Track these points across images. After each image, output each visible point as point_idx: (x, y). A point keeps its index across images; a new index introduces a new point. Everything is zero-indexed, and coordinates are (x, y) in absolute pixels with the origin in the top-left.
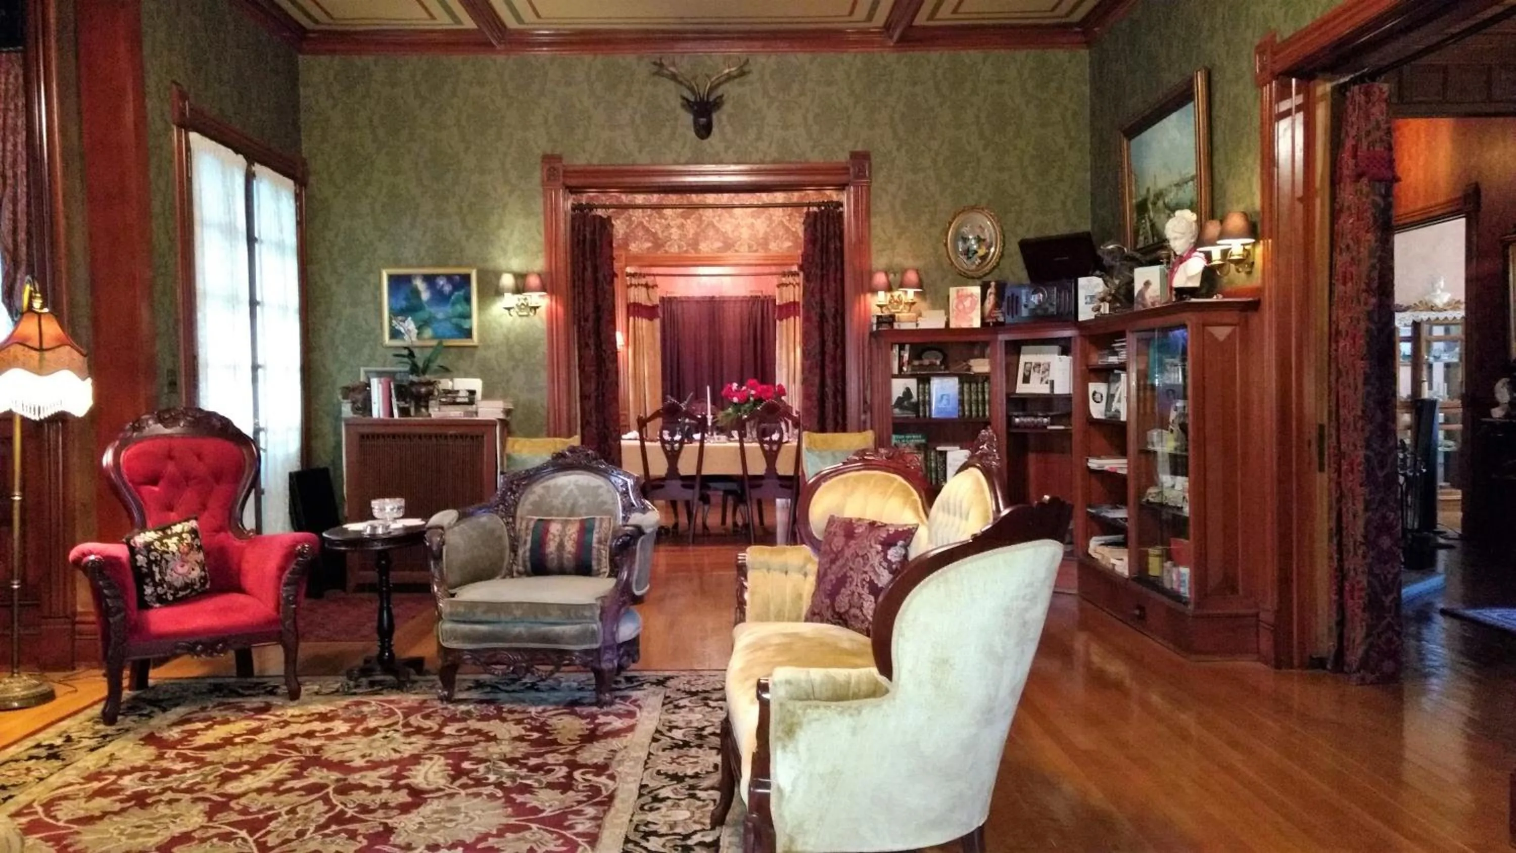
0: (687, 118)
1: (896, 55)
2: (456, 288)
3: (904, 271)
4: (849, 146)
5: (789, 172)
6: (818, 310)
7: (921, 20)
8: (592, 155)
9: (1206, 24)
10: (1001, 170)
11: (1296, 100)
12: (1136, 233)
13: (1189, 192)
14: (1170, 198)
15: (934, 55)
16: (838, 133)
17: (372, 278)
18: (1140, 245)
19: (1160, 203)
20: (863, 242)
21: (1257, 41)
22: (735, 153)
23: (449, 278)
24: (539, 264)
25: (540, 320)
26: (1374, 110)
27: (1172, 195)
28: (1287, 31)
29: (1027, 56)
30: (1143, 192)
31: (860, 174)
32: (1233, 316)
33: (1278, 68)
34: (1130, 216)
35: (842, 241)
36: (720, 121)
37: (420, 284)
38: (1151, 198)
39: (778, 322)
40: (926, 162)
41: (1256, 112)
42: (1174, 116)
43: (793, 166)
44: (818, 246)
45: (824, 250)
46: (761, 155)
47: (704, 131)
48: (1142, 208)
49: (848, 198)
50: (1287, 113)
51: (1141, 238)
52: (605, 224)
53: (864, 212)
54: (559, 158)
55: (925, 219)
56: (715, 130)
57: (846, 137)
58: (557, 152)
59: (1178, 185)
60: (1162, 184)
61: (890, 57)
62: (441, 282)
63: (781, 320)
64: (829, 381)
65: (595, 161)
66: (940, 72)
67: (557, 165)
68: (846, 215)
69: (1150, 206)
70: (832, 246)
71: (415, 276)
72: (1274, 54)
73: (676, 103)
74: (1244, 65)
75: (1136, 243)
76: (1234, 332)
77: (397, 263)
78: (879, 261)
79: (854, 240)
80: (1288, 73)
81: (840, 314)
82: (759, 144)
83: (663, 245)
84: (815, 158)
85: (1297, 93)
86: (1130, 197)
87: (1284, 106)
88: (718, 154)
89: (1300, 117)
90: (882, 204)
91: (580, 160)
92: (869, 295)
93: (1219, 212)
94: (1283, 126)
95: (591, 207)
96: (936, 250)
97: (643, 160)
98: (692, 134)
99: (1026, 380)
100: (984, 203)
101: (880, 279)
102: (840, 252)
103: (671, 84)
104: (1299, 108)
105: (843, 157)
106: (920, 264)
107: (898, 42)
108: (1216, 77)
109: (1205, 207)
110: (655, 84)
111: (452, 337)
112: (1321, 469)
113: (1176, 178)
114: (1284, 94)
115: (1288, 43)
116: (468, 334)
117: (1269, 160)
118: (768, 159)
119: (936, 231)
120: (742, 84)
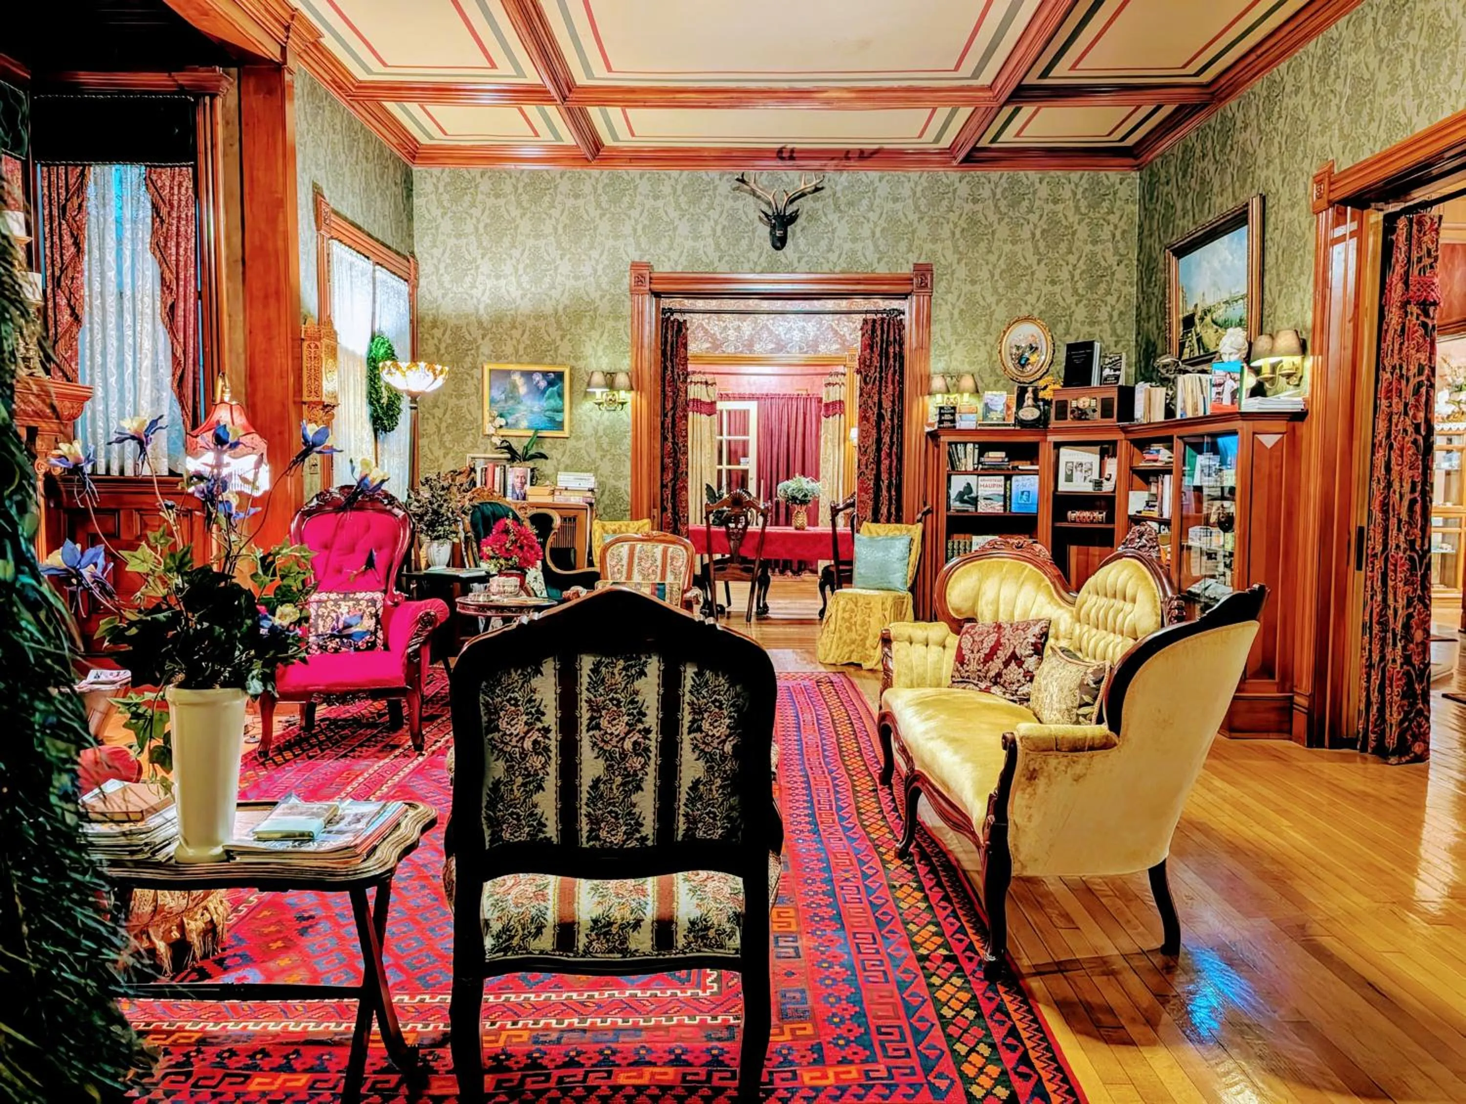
0: (764, 231)
1: (959, 174)
2: (551, 384)
3: (959, 376)
4: (913, 258)
5: (858, 282)
6: (876, 410)
7: (984, 143)
8: (676, 263)
9: (1261, 154)
10: (1053, 283)
11: (1351, 226)
12: (1182, 346)
13: (1239, 310)
14: (1220, 314)
15: (994, 175)
16: (903, 246)
17: (476, 373)
18: (1186, 356)
19: (1208, 319)
20: (923, 347)
21: (1315, 172)
22: (807, 263)
23: (545, 374)
24: (626, 363)
25: (626, 415)
26: (1425, 239)
27: (1220, 312)
28: (1345, 163)
29: (1081, 178)
30: (1190, 309)
31: (923, 285)
32: (1281, 425)
33: (1336, 196)
34: (1177, 331)
35: (901, 345)
36: (794, 233)
37: (517, 379)
38: (1199, 314)
39: (823, 419)
40: (984, 274)
41: (1311, 237)
42: (1226, 238)
43: (861, 276)
44: (877, 350)
45: (884, 354)
46: (831, 265)
47: (779, 243)
48: (1189, 322)
49: (911, 307)
50: (1342, 239)
51: (1187, 350)
52: (681, 326)
53: (925, 321)
54: (649, 266)
55: (982, 326)
56: (789, 241)
57: (910, 250)
58: (645, 260)
59: (1227, 302)
60: (1209, 302)
61: (952, 176)
62: (537, 378)
63: (827, 417)
64: (884, 476)
65: (679, 269)
66: (999, 191)
67: (646, 272)
68: (907, 323)
69: (1197, 321)
70: (891, 350)
71: (515, 371)
72: (1331, 184)
73: (755, 215)
74: (1300, 191)
75: (1181, 354)
76: (1281, 439)
77: (498, 358)
78: (937, 364)
79: (914, 345)
80: (1345, 202)
81: (899, 415)
82: (830, 255)
83: (720, 346)
84: (882, 270)
85: (1352, 220)
86: (1177, 313)
87: (1339, 232)
88: (791, 264)
89: (1353, 243)
90: (941, 313)
91: (663, 268)
92: (927, 397)
93: (1267, 329)
94: (1337, 251)
95: (672, 311)
96: (990, 356)
97: (722, 269)
98: (768, 245)
99: (1069, 479)
100: (1036, 314)
101: (937, 383)
102: (900, 357)
103: (751, 199)
104: (1353, 234)
105: (906, 270)
106: (975, 368)
107: (962, 162)
108: (1269, 204)
109: (1255, 325)
110: (736, 199)
111: (546, 429)
112: (1359, 568)
113: (1226, 297)
114: (1339, 220)
115: (1346, 174)
116: (560, 426)
117: (1323, 283)
118: (837, 269)
119: (991, 339)
120: (816, 200)
